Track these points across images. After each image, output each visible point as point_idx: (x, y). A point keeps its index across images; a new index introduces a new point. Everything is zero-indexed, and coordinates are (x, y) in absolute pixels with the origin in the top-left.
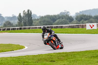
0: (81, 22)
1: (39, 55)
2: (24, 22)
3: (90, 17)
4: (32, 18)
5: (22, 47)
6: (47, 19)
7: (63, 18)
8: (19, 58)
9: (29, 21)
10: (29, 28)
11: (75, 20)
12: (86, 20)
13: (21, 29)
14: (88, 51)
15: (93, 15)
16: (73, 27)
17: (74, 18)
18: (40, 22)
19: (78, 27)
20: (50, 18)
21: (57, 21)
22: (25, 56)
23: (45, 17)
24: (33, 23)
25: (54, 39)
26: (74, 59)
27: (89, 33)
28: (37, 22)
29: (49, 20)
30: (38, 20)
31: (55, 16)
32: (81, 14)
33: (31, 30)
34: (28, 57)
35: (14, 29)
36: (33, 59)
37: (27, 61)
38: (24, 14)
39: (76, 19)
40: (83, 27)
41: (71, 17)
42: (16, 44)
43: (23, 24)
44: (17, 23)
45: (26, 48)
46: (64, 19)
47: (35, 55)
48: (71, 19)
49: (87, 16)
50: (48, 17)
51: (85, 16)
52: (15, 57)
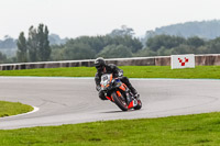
0: (159, 51)
1: (65, 126)
2: (30, 53)
3: (180, 40)
4: (48, 42)
5: (27, 109)
6: (81, 46)
7: (118, 44)
8: (20, 133)
9: (41, 49)
10: (43, 66)
11: (145, 47)
12: (170, 46)
13: (23, 67)
14: (175, 117)
15: (186, 36)
16: (140, 63)
17: (144, 44)
18: (67, 52)
19: (152, 62)
20: (90, 44)
21: (106, 49)
22: (33, 129)
23: (78, 40)
24: (52, 55)
25: (122, 87)
26: (143, 136)
27: (177, 77)
28: (61, 51)
29: (88, 47)
30: (62, 46)
31: (101, 38)
32: (159, 34)
33: (46, 69)
34: (39, 130)
35: (8, 68)
36: (51, 135)
37: (38, 138)
38: (31, 33)
39: (148, 45)
40: (163, 62)
41: (136, 40)
42: (14, 101)
43: (28, 56)
44: (15, 55)
45: (36, 109)
46: (121, 46)
47: (57, 125)
48: (135, 46)
49: (173, 39)
50: (84, 40)
51: (167, 38)
52: (11, 131)
